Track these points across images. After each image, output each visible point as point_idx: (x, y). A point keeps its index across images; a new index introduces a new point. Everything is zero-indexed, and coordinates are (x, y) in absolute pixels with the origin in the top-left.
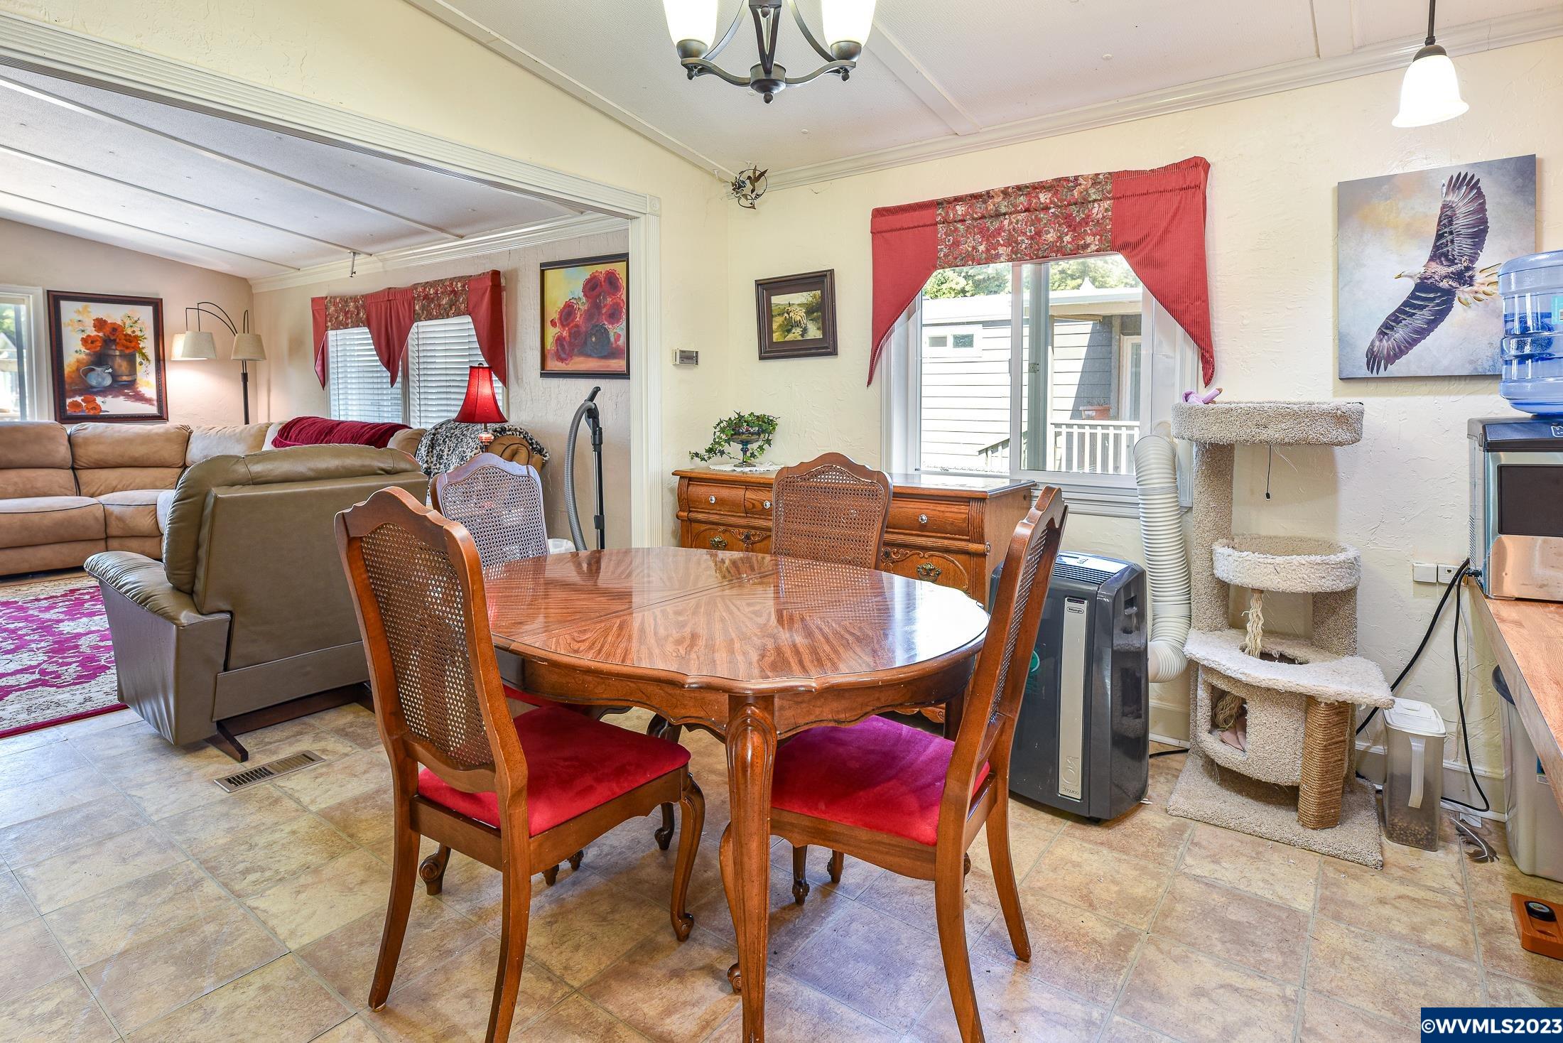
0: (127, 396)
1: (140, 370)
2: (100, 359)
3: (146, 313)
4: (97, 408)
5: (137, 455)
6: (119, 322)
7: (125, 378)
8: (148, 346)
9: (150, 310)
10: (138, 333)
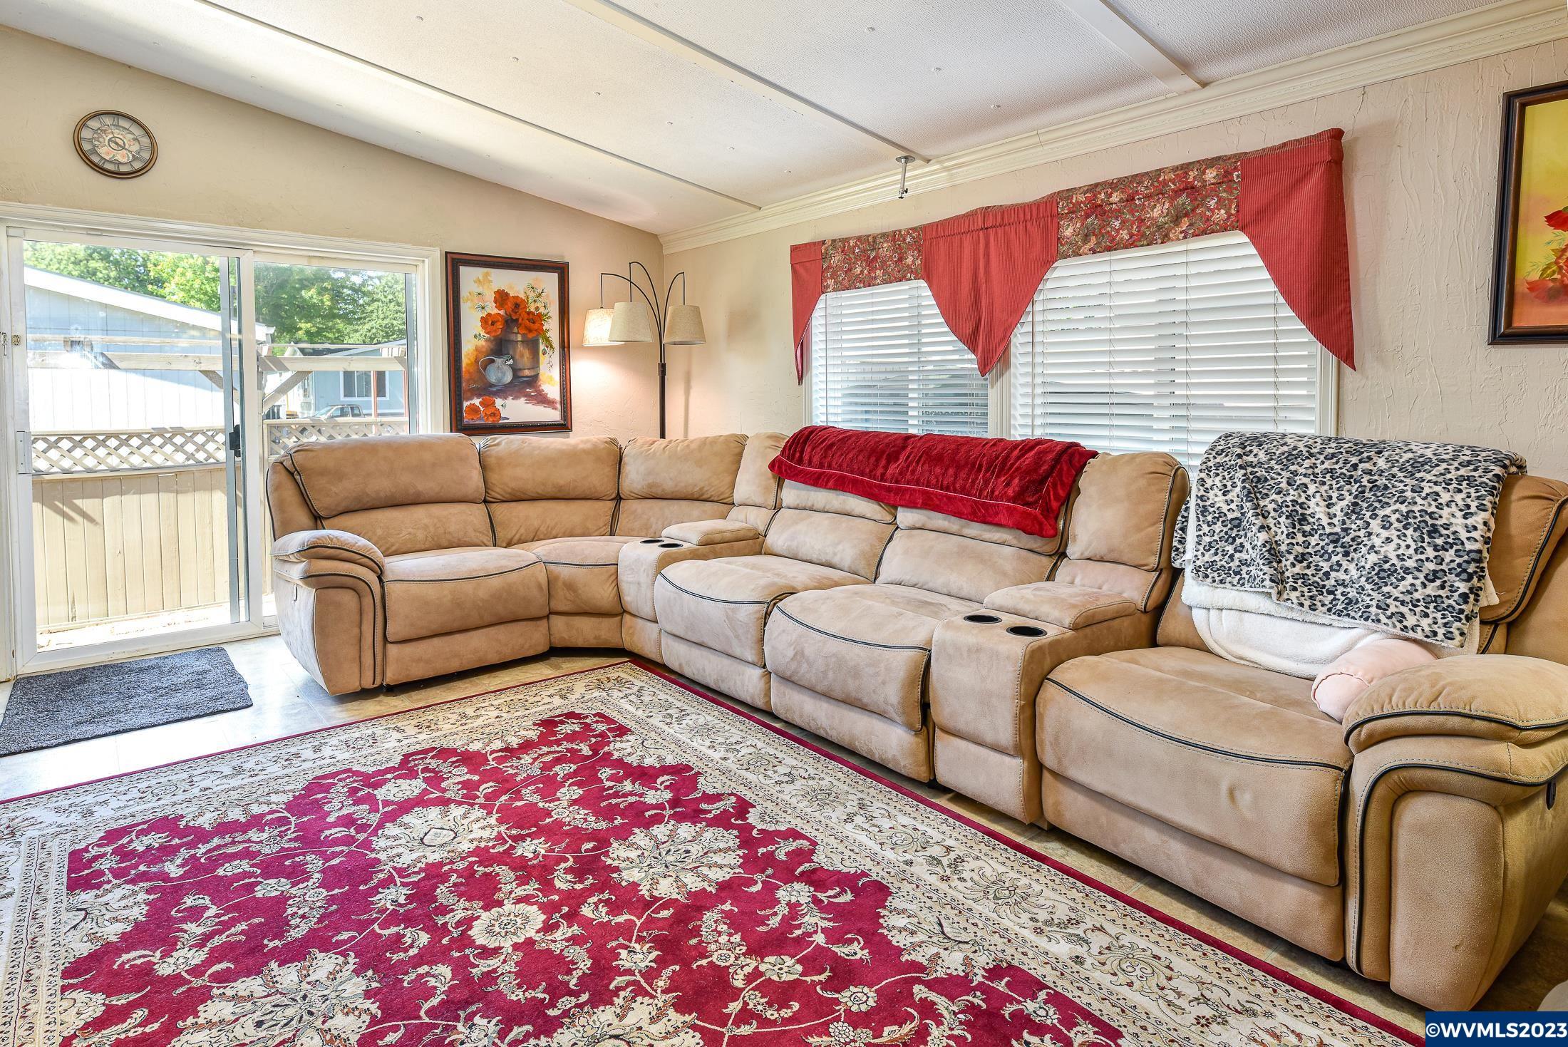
0: (528, 396)
1: (543, 360)
2: (500, 347)
3: (549, 281)
4: (496, 413)
6: (522, 296)
7: (527, 373)
8: (552, 327)
9: (554, 277)
10: (542, 310)
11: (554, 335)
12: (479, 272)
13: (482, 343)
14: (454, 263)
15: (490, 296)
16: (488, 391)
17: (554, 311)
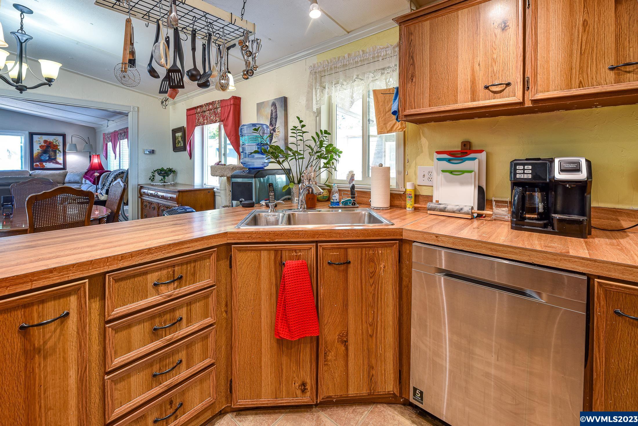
0: (53, 162)
1: (58, 155)
2: (45, 152)
4: (43, 166)
6: (52, 141)
7: (53, 157)
9: (62, 137)
10: (58, 144)
11: (61, 149)
12: (39, 136)
13: (40, 151)
14: (32, 134)
15: (42, 141)
16: (41, 161)
17: (61, 144)
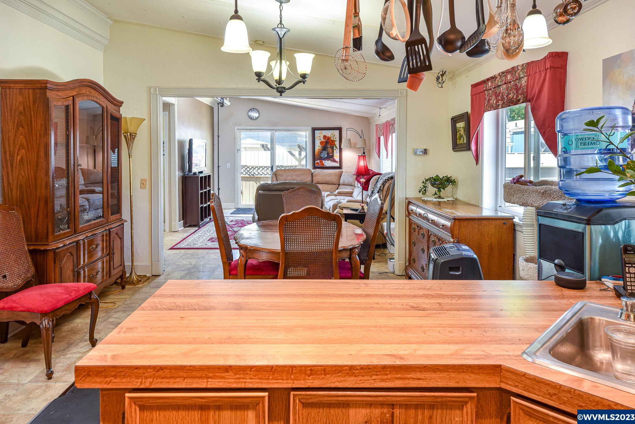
0: (331, 160)
1: (335, 151)
2: (324, 148)
3: (337, 133)
4: (323, 164)
5: (327, 180)
6: (330, 136)
7: (331, 154)
8: (337, 143)
9: (338, 131)
10: (335, 139)
11: (338, 145)
12: (320, 131)
13: (320, 148)
14: (314, 130)
15: (322, 137)
16: (321, 159)
17: (338, 139)
